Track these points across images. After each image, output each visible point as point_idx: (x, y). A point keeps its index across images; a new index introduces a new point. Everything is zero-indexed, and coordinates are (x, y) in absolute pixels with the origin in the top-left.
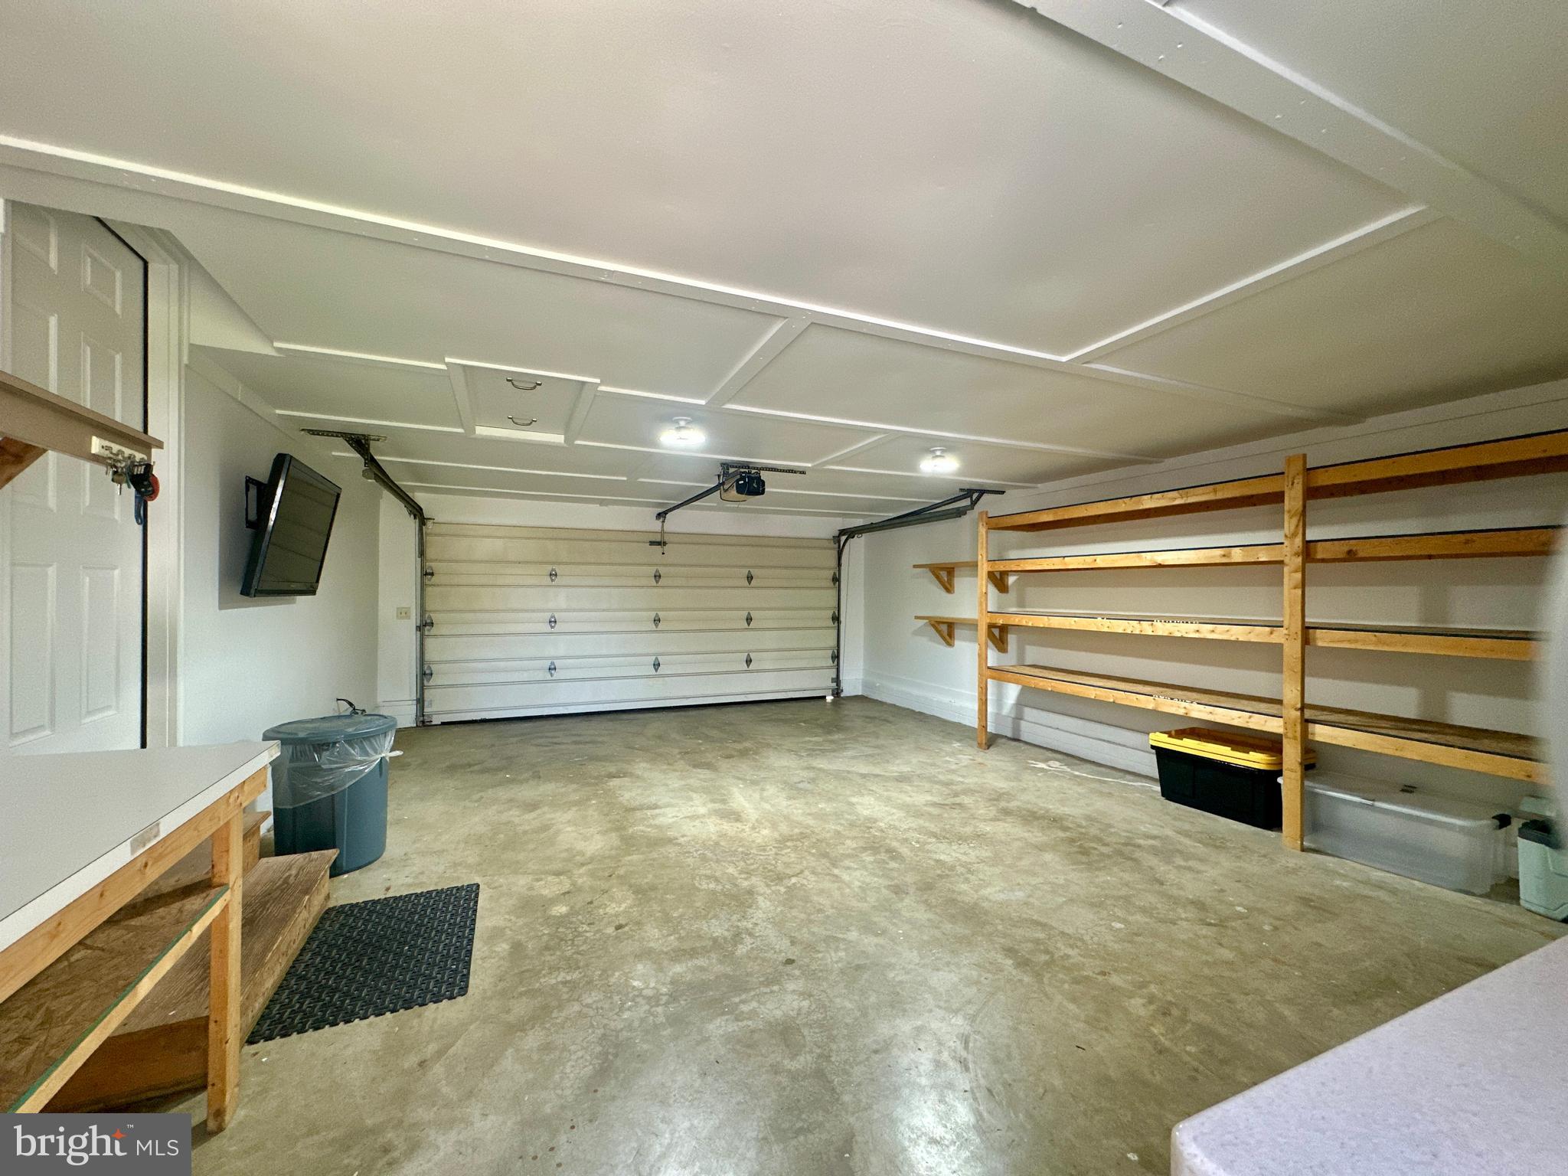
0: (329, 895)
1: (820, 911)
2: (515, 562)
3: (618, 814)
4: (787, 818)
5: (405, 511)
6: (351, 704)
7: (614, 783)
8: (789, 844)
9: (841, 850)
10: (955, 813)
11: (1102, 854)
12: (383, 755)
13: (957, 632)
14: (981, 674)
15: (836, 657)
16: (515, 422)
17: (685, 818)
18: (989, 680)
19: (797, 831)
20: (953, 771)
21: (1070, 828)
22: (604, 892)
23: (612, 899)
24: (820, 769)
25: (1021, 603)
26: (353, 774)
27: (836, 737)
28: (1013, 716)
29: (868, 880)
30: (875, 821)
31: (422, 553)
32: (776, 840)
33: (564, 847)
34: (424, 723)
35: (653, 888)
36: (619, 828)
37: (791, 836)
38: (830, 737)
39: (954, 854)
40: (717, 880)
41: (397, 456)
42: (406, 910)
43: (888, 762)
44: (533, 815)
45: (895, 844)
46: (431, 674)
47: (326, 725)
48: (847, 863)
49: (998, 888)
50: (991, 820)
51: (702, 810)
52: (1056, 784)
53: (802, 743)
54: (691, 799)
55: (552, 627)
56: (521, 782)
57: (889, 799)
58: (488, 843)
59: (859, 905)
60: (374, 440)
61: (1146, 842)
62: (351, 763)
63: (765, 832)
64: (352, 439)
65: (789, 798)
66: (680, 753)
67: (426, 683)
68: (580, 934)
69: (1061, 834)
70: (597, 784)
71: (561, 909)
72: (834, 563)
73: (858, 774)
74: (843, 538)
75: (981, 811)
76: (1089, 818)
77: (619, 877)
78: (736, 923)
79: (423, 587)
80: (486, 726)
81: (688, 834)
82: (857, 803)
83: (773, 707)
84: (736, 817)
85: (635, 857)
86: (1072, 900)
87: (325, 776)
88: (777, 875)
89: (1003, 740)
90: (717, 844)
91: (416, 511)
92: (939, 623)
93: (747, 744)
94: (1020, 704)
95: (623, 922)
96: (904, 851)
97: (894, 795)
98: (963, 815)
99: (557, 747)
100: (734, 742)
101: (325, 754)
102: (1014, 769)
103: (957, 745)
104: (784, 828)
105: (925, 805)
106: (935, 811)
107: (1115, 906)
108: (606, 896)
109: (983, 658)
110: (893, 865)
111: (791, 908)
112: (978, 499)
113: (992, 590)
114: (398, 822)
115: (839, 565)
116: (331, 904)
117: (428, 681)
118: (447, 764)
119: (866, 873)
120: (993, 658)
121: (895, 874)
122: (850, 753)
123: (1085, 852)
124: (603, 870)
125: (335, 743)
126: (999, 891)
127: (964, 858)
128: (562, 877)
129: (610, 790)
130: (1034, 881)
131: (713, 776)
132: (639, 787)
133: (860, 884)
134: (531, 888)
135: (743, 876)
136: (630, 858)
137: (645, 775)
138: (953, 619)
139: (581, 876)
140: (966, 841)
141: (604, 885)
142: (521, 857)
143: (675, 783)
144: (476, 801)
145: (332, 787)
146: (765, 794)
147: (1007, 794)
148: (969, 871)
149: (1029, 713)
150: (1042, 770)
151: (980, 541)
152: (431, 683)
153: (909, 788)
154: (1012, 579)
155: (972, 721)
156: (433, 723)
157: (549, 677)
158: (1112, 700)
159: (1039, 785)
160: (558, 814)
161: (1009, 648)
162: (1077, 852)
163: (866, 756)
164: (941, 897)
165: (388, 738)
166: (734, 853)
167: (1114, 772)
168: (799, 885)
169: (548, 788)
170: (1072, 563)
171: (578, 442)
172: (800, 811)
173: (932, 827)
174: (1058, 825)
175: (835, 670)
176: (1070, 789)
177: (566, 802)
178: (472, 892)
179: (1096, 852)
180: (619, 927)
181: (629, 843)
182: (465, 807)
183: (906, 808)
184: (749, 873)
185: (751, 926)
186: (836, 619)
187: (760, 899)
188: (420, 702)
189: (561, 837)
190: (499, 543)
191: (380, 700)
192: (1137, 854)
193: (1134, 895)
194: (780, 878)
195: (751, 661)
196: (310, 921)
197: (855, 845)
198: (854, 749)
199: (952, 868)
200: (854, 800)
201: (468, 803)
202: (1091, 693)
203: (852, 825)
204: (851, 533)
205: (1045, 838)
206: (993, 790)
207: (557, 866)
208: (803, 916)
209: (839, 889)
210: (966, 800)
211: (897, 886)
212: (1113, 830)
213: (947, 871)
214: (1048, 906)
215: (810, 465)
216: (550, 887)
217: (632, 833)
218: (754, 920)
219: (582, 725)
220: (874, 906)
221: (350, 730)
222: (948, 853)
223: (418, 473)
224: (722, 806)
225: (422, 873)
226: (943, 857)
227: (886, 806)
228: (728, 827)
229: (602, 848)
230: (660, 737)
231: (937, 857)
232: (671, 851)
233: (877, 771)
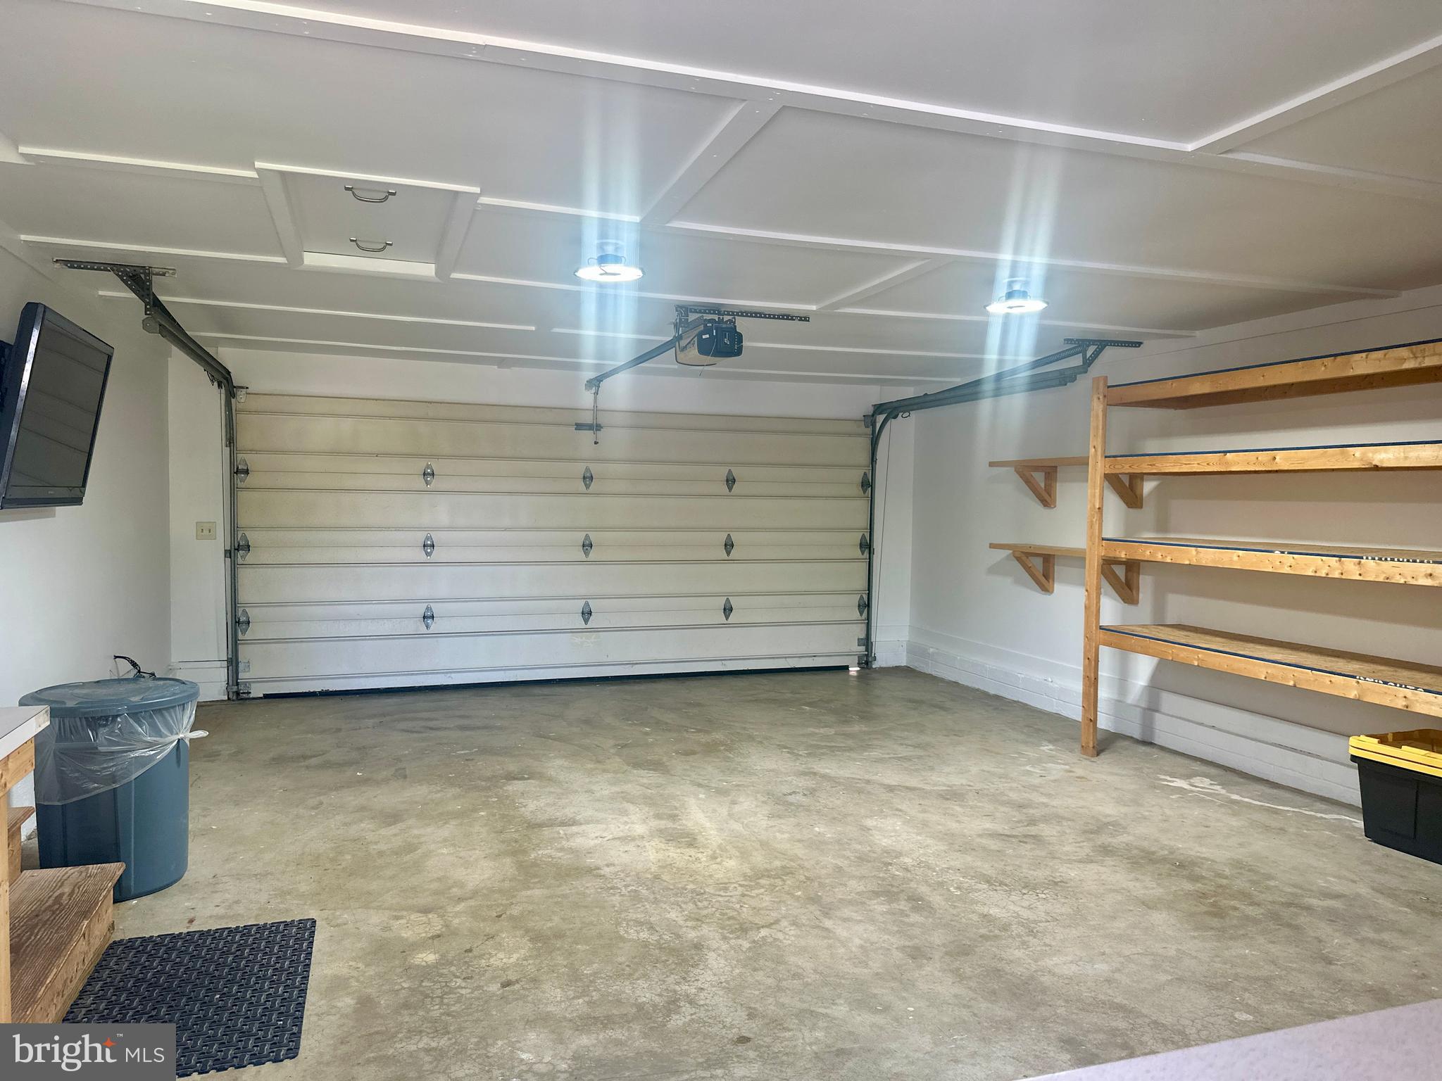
0: (113, 924)
1: (796, 976)
2: (370, 454)
3: (517, 831)
4: (764, 844)
5: (204, 377)
6: (134, 664)
7: (515, 787)
8: (763, 881)
9: (840, 893)
10: (1025, 850)
11: (1247, 918)
12: (181, 736)
13: (1058, 570)
14: (1088, 638)
15: (866, 606)
16: (361, 247)
17: (614, 839)
18: (1101, 647)
19: (777, 863)
20: (1034, 788)
21: (1203, 877)
22: (491, 937)
23: (499, 947)
24: (824, 776)
25: (1162, 526)
26: (141, 761)
27: (856, 728)
28: (1144, 705)
29: (874, 938)
30: (899, 854)
31: (231, 441)
32: (745, 876)
33: (435, 876)
34: (238, 695)
35: (560, 935)
36: (516, 851)
37: (767, 870)
38: (848, 729)
39: (1012, 907)
40: (652, 928)
41: (193, 296)
42: (216, 949)
43: (932, 769)
44: (393, 830)
45: (923, 889)
46: (249, 623)
47: (102, 692)
48: (847, 912)
49: (1070, 958)
50: (1080, 861)
51: (640, 829)
52: (1196, 812)
53: (803, 735)
54: (625, 813)
55: (428, 554)
56: (378, 783)
57: (925, 824)
58: (328, 866)
59: (857, 970)
60: (157, 274)
61: (1321, 903)
62: (139, 745)
63: (731, 864)
64: (127, 275)
65: (771, 816)
66: (616, 745)
67: (240, 636)
68: (452, 991)
69: (1188, 886)
70: (489, 788)
71: (429, 957)
72: (864, 458)
73: (882, 785)
74: (880, 418)
75: (1067, 848)
76: (1237, 864)
77: (512, 918)
78: (672, 987)
79: (233, 491)
80: (330, 702)
81: (616, 862)
82: (876, 827)
83: (765, 681)
84: (690, 840)
85: (537, 892)
86: (1181, 980)
87: (105, 761)
88: (741, 924)
89: (1126, 743)
90: (657, 877)
91: (222, 377)
92: (1028, 555)
93: (718, 736)
94: (1156, 686)
95: (514, 978)
96: (936, 899)
97: (933, 818)
98: (1038, 852)
99: (433, 734)
100: (699, 731)
101: (102, 731)
102: (1133, 787)
103: (1047, 748)
104: (759, 859)
105: (979, 836)
106: (993, 845)
107: (1246, 990)
108: (491, 942)
109: (1092, 611)
110: (915, 918)
111: (755, 970)
112: (1096, 355)
113: (1113, 503)
114: (205, 832)
115: (873, 460)
116: (117, 936)
117: (244, 632)
118: (271, 755)
119: (872, 928)
120: (1111, 611)
121: (917, 931)
122: (875, 754)
123: (1218, 912)
124: (490, 907)
125: (115, 717)
126: (1071, 962)
127: (1025, 914)
128: (430, 916)
129: (507, 797)
130: (1128, 950)
131: (661, 780)
132: (550, 793)
133: (862, 942)
134: (387, 928)
135: (690, 924)
136: (529, 893)
137: (561, 778)
138: (1051, 548)
139: (457, 915)
140: (1034, 889)
141: (489, 928)
142: (374, 886)
143: (604, 788)
144: (313, 808)
145: (113, 778)
146: (737, 808)
147: (1115, 824)
148: (1031, 932)
149: (1170, 702)
150: (1180, 790)
151: (1093, 424)
152: (248, 635)
153: (958, 808)
154: (1148, 487)
155: (1075, 711)
156: (251, 696)
157: (423, 629)
158: (1291, 683)
159: (1168, 812)
160: (429, 830)
161: (1141, 596)
162: (1206, 913)
163: (899, 759)
164: (980, 966)
165: (188, 712)
166: (681, 891)
167: (1298, 798)
168: (770, 940)
169: (420, 792)
170: (1238, 463)
171: (455, 275)
172: (786, 836)
173: (987, 868)
174: (1185, 873)
175: (864, 626)
176: (1218, 820)
177: (441, 814)
178: (307, 928)
179: (1236, 913)
180: (507, 984)
181: (529, 872)
182: (298, 816)
183: (948, 837)
184: (699, 920)
185: (694, 991)
186: (867, 546)
187: (712, 955)
188: (233, 663)
189: (430, 863)
190: (347, 425)
191: (175, 658)
192: (1303, 919)
193: (1280, 977)
194: (743, 929)
195: (731, 610)
196: (91, 955)
197: (862, 888)
198: (881, 747)
199: (1005, 927)
200: (870, 823)
201: (301, 811)
202: (1261, 671)
203: (862, 859)
204: (891, 410)
205: (1161, 890)
206: (1093, 817)
207: (423, 900)
208: (770, 981)
209: (830, 947)
210: (1046, 831)
211: (917, 948)
212: (1272, 883)
213: (997, 930)
214: (1142, 986)
215: (814, 308)
216: (411, 928)
217: (535, 859)
218: (699, 984)
219: (471, 702)
220: (877, 974)
221: (135, 699)
222: (1001, 906)
223: (224, 320)
224: (670, 825)
225: (237, 902)
226: (994, 911)
227: (918, 834)
228: (675, 854)
229: (489, 879)
230: (587, 722)
231: (985, 910)
232: (590, 886)
233: (913, 782)
